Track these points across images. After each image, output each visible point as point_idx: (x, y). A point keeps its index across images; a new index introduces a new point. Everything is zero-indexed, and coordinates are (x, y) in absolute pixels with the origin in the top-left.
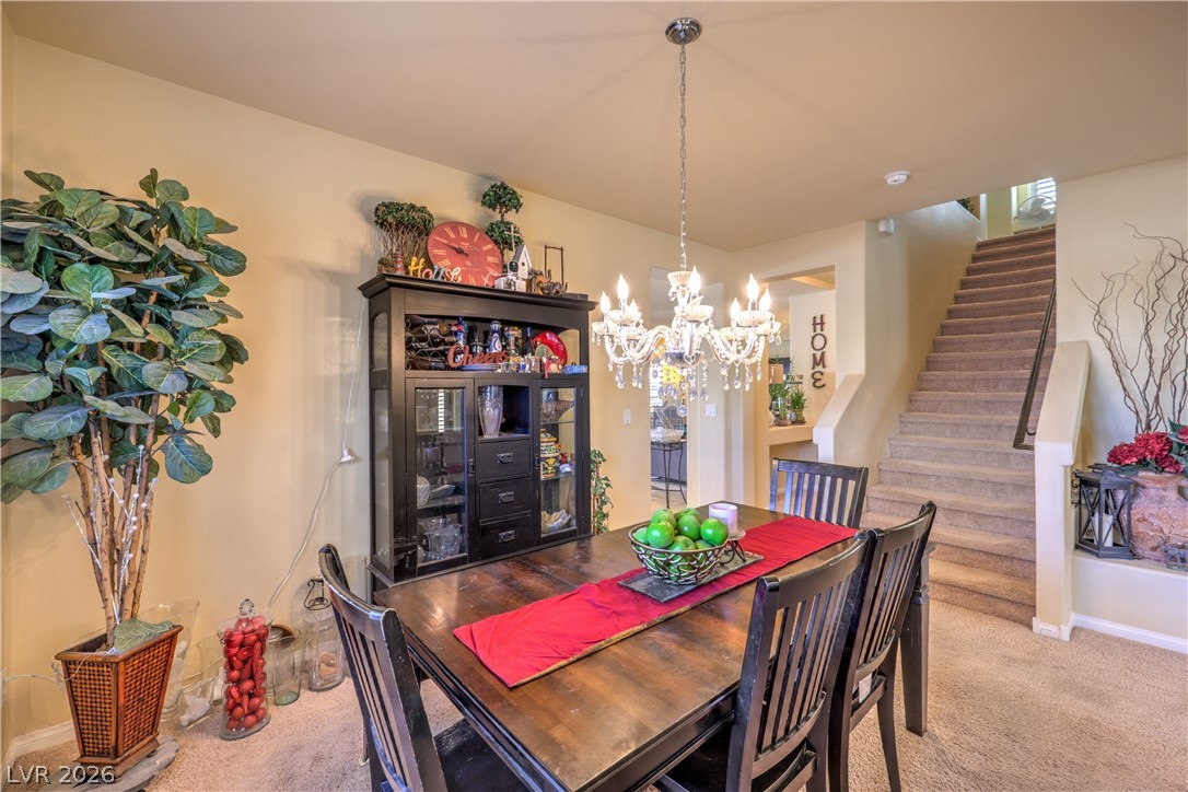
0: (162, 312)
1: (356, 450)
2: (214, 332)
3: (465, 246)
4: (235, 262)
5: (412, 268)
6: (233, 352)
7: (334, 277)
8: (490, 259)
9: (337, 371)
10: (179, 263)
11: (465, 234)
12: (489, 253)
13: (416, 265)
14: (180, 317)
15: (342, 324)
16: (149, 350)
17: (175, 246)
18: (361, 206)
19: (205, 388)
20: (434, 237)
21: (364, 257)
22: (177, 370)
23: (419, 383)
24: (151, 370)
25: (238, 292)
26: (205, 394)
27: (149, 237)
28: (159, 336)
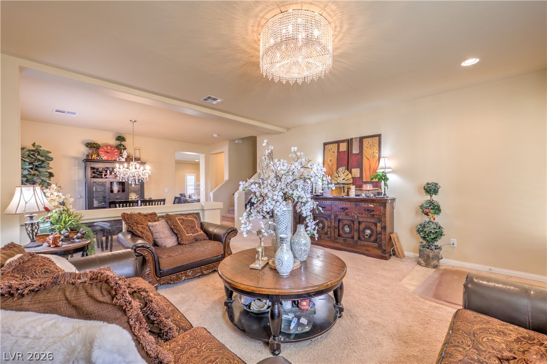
0: (37, 168)
1: (82, 196)
2: (47, 172)
3: (109, 151)
4: (52, 159)
5: (93, 157)
6: (51, 175)
7: (76, 158)
8: (116, 153)
9: (77, 179)
10: (39, 160)
11: (109, 148)
12: (116, 152)
13: (94, 157)
14: (40, 169)
15: (78, 168)
16: (34, 175)
17: (39, 157)
18: (83, 143)
19: (46, 182)
20: (101, 149)
21: (84, 154)
22: (40, 179)
23: (94, 181)
24: (35, 178)
25: (51, 164)
26: (45, 183)
27: (34, 155)
28: (36, 172)
